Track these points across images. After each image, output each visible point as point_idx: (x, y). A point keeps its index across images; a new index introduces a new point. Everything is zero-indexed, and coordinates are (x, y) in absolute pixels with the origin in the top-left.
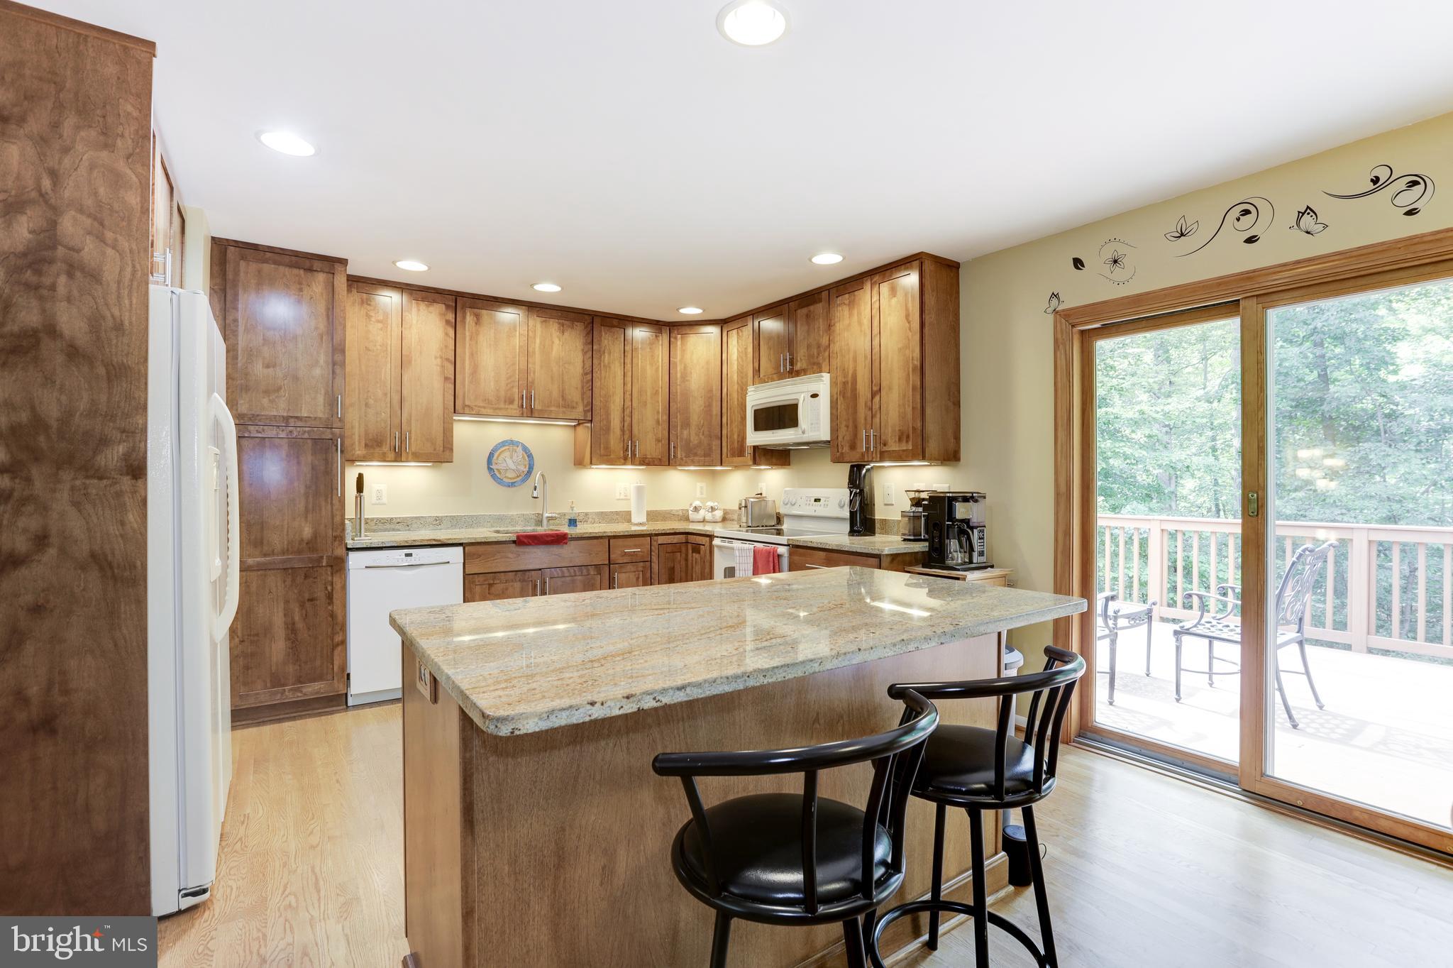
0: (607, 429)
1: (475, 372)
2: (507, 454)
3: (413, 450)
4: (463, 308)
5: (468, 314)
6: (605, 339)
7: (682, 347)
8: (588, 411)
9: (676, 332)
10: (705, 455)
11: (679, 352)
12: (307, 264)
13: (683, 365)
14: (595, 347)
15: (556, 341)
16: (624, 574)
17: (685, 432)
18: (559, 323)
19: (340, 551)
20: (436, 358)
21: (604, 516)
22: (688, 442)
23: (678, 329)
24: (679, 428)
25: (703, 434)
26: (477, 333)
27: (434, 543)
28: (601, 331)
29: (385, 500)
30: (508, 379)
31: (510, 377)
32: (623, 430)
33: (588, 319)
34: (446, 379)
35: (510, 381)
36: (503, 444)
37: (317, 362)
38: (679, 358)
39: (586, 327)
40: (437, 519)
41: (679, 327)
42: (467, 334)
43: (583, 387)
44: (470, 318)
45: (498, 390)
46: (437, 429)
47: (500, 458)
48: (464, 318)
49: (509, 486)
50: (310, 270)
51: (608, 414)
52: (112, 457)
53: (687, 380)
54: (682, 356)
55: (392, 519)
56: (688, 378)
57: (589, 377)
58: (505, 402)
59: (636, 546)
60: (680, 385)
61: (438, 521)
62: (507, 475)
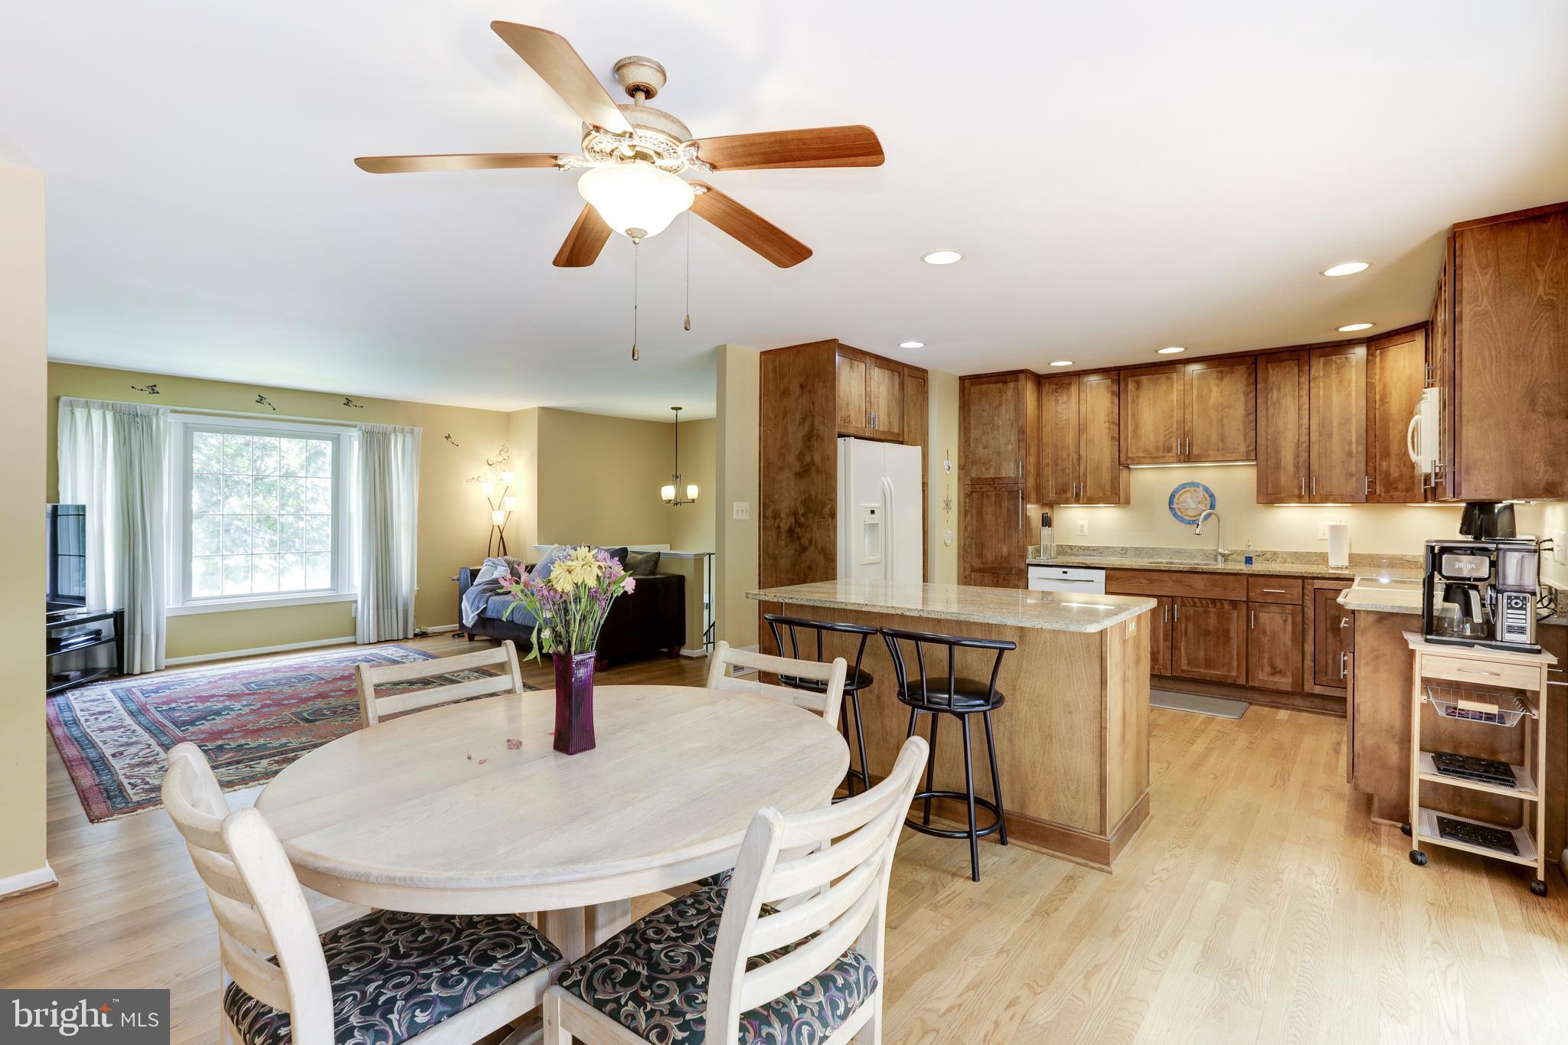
0: (1277, 467)
1: (1136, 429)
2: (1188, 495)
3: (1088, 495)
4: (1126, 378)
5: (1130, 383)
6: (1273, 375)
7: (1381, 364)
8: (1252, 451)
9: (1373, 348)
10: (1407, 490)
11: (1378, 371)
12: (1003, 378)
13: (1382, 385)
14: (1259, 387)
15: (1215, 389)
16: (1266, 614)
17: (1385, 464)
18: (1217, 371)
19: (1023, 566)
20: (1105, 422)
21: (1297, 556)
22: (1388, 474)
23: (1376, 344)
24: (1377, 459)
25: (1405, 465)
26: (1138, 397)
27: (1081, 565)
28: (1267, 369)
29: (1086, 533)
30: (1166, 431)
31: (1168, 429)
32: (1297, 467)
33: (1250, 360)
34: (1112, 438)
35: (1167, 433)
36: (1184, 486)
37: (1010, 441)
38: (1377, 377)
39: (1248, 368)
40: (1123, 549)
41: (1376, 342)
42: (1129, 398)
43: (1245, 428)
44: (1131, 386)
45: (1157, 442)
46: (1106, 476)
47: (1181, 499)
48: (1127, 386)
49: (1190, 524)
50: (1005, 382)
51: (1277, 451)
52: (826, 510)
53: (1387, 402)
54: (1382, 374)
55: (1089, 547)
56: (1388, 400)
57: (1253, 417)
58: (1164, 451)
59: (1281, 587)
60: (1379, 409)
61: (1124, 551)
62: (1188, 514)
